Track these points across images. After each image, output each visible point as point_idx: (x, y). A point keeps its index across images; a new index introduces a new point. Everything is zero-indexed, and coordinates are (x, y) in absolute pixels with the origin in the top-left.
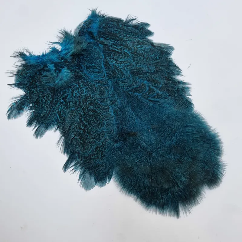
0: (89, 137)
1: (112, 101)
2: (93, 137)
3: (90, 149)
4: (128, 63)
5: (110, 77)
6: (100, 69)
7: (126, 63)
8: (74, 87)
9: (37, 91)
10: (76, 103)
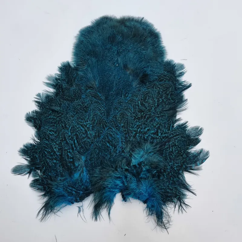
0: (161, 90)
1: (121, 105)
2: (158, 88)
3: (166, 83)
4: (80, 122)
5: (105, 123)
6: (106, 137)
7: (82, 122)
8: (141, 136)
9: (173, 164)
10: (151, 121)
